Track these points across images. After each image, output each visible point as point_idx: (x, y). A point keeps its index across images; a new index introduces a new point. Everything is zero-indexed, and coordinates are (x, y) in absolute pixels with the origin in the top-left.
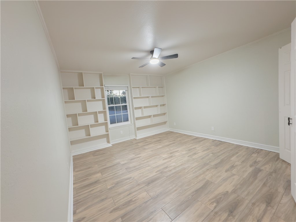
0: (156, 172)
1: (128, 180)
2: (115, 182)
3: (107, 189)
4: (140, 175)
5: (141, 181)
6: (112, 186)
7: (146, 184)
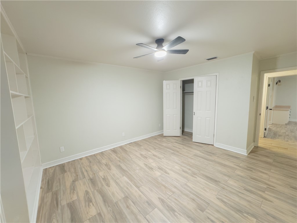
0: (196, 178)
1: (225, 200)
2: (239, 215)
3: (258, 220)
4: (208, 190)
5: (217, 187)
6: (249, 217)
7: (219, 183)
